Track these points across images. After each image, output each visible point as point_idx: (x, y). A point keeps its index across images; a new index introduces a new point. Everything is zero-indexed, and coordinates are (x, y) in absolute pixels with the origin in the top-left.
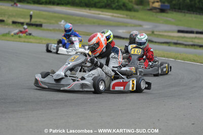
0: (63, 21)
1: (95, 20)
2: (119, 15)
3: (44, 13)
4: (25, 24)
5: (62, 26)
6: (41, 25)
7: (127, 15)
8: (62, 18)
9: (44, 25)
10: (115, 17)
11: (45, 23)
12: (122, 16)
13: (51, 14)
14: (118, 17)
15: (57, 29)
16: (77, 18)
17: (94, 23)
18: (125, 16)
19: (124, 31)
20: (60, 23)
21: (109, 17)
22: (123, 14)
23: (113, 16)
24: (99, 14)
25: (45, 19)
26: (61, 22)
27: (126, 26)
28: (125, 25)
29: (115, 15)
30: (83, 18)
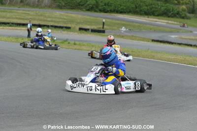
0: (123, 27)
1: (152, 27)
2: (173, 22)
4: (90, 30)
5: (122, 32)
6: (104, 32)
7: (180, 22)
8: (124, 25)
9: (106, 31)
10: (170, 23)
11: (108, 29)
12: (176, 23)
13: (114, 21)
14: (173, 24)
15: (118, 34)
17: (151, 29)
18: (178, 23)
19: (176, 36)
20: (120, 29)
21: (165, 24)
22: (177, 22)
23: (168, 23)
24: (156, 21)
25: (108, 25)
26: (122, 28)
27: (178, 32)
29: (170, 22)
30: (142, 25)
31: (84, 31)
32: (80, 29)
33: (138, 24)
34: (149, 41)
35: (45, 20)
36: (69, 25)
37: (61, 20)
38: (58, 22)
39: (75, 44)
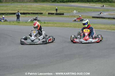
0: (75, 11)
3: (65, 7)
4: (55, 14)
6: (63, 14)
8: (75, 9)
9: (64, 13)
11: (66, 12)
13: (69, 7)
15: (72, 15)
16: (83, 8)
17: (91, 10)
19: (107, 14)
23: (101, 6)
25: (65, 10)
28: (107, 10)
30: (86, 8)
31: (51, 15)
32: (49, 14)
33: (84, 8)
34: (90, 18)
35: (28, 10)
36: (42, 12)
37: (37, 9)
38: (35, 10)
39: (45, 23)
